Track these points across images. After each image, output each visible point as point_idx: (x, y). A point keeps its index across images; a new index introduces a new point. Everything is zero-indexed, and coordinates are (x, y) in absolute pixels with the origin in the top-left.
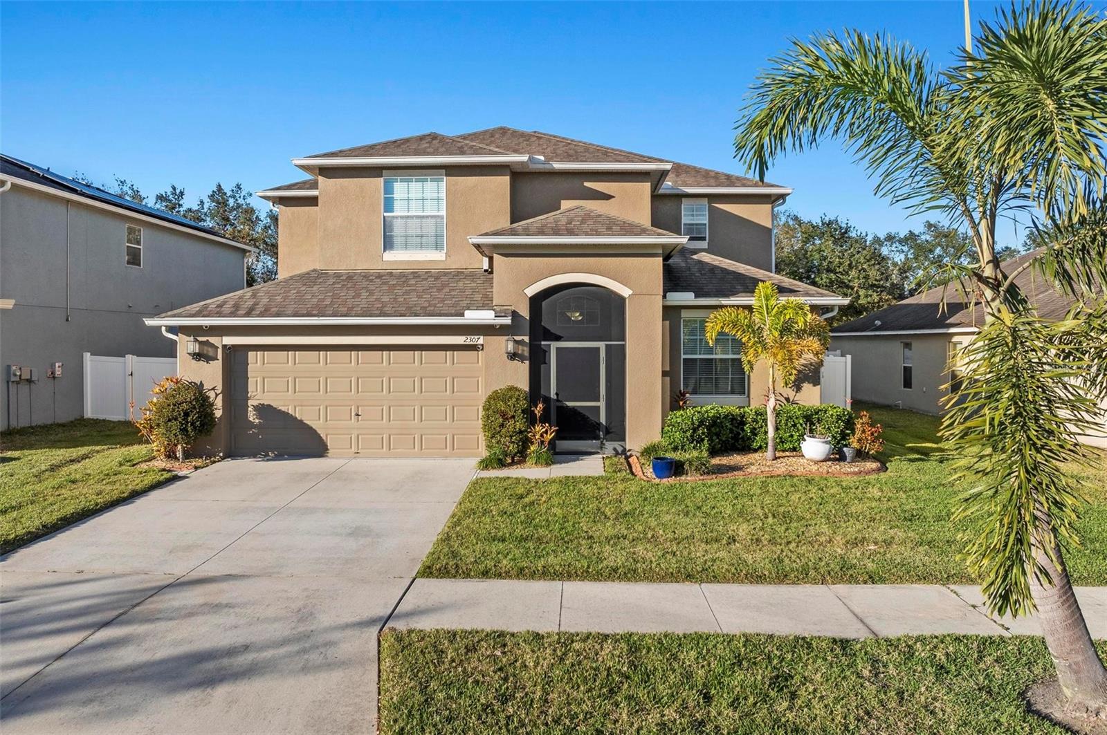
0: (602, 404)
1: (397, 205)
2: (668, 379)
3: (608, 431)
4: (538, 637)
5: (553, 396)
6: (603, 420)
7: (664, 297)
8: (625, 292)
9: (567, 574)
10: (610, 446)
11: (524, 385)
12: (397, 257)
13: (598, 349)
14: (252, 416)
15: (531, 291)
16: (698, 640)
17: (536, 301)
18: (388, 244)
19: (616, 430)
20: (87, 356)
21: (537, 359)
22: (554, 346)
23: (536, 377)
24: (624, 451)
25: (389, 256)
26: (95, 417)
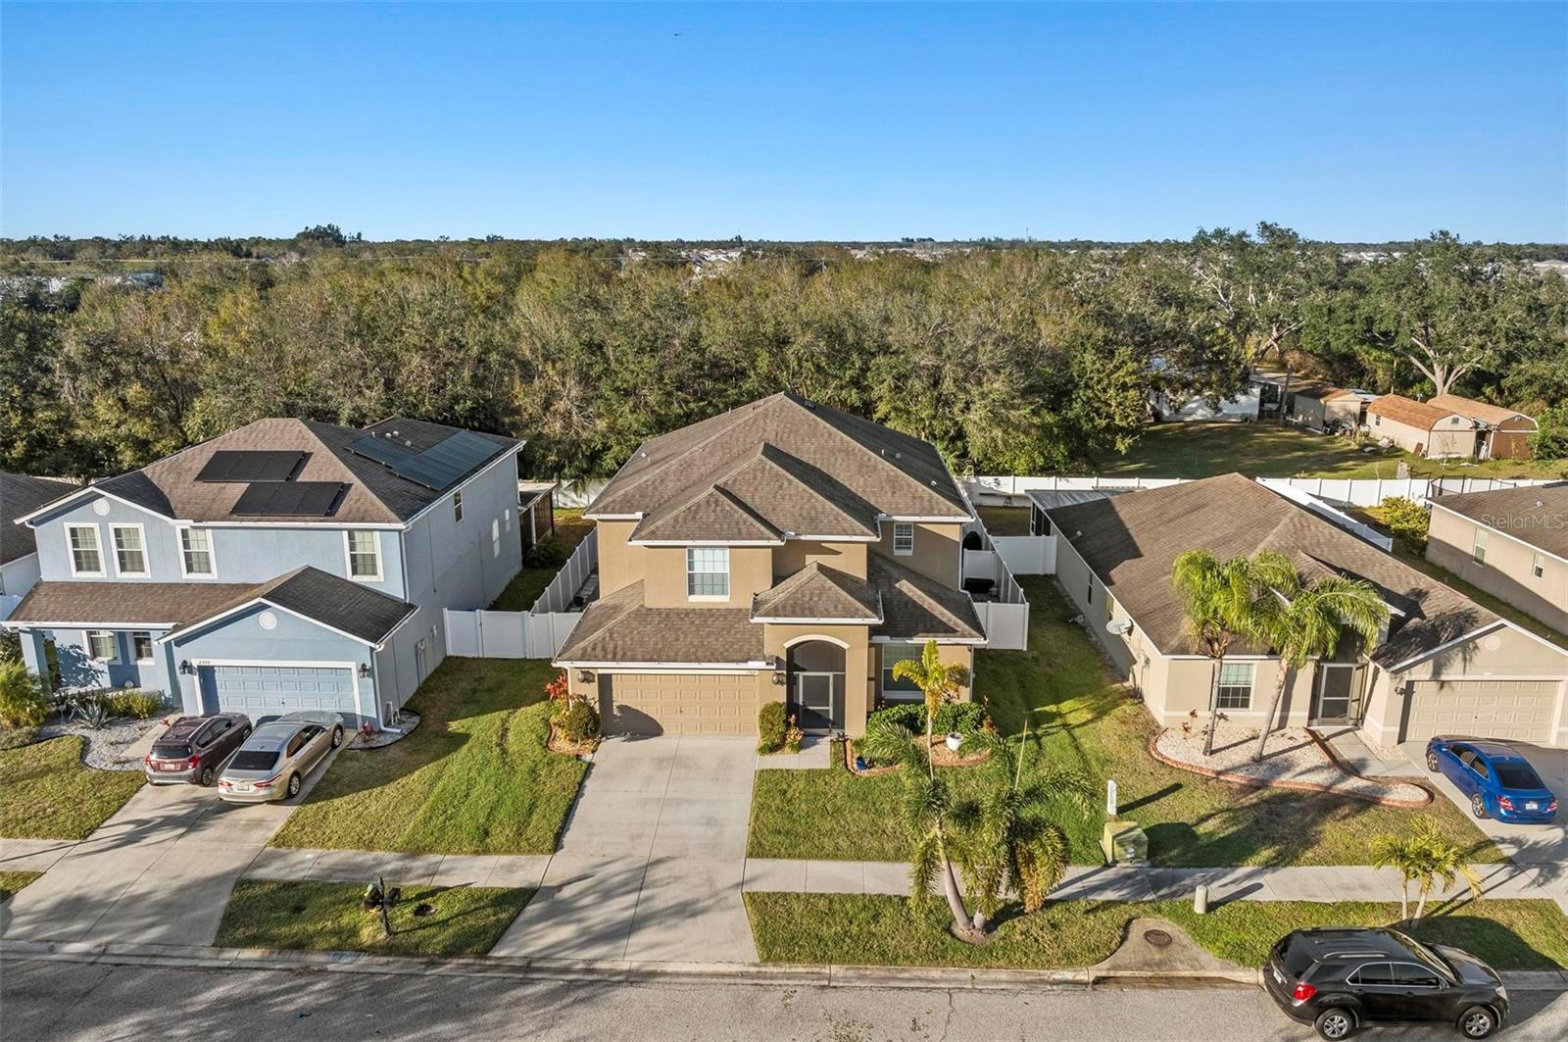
0: (831, 708)
1: (696, 565)
2: (873, 683)
3: (834, 723)
4: (798, 895)
5: (801, 703)
6: (831, 717)
7: (870, 639)
8: (845, 646)
9: (809, 856)
10: (835, 732)
11: (783, 699)
12: (698, 600)
13: (828, 677)
14: (616, 712)
15: (788, 645)
16: (852, 897)
17: (790, 651)
18: (692, 591)
19: (839, 722)
20: (445, 610)
21: (791, 683)
22: (801, 674)
23: (791, 693)
24: (844, 736)
25: (693, 599)
26: (455, 654)
